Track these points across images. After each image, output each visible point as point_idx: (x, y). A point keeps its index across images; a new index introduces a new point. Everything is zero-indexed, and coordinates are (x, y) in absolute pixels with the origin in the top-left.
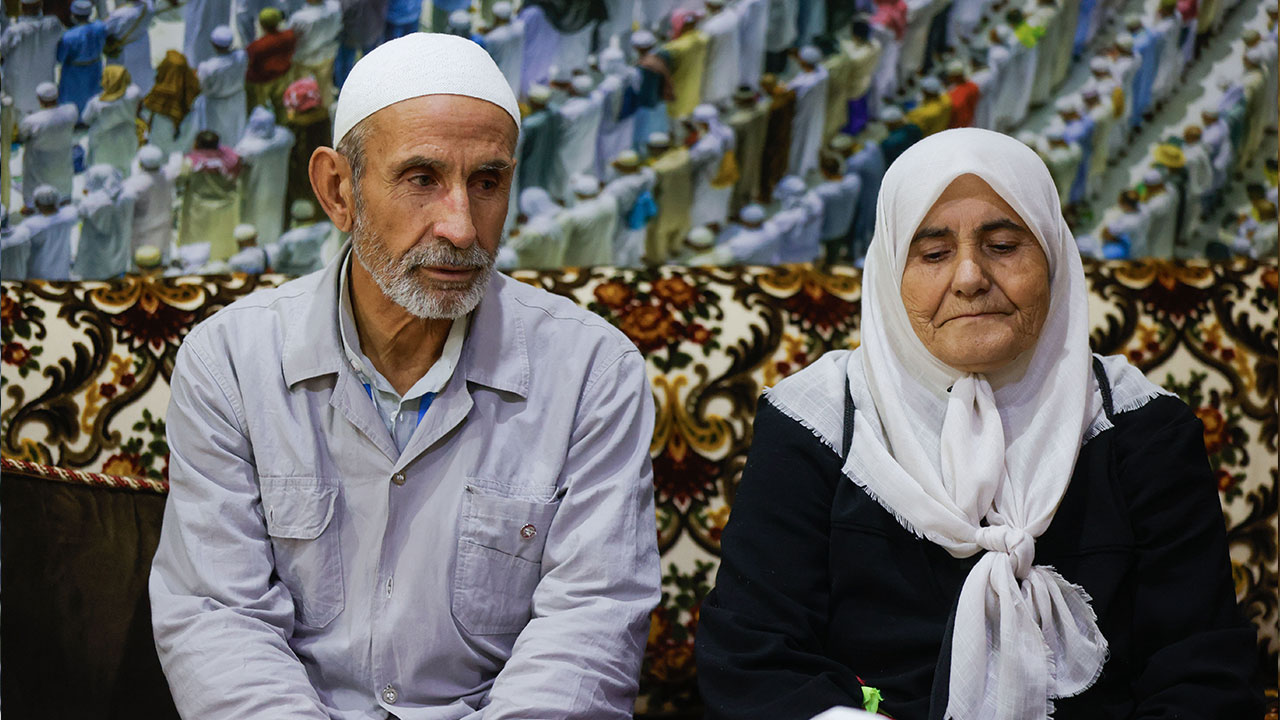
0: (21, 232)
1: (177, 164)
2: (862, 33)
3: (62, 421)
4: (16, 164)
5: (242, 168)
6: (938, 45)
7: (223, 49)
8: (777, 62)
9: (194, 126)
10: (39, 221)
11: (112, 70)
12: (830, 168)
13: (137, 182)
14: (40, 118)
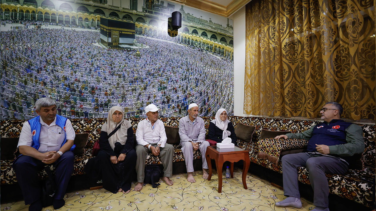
0: (166, 115)
1: (174, 111)
2: (206, 105)
3: (170, 125)
4: (166, 111)
5: (177, 112)
6: (209, 106)
7: (176, 106)
8: (202, 107)
9: (174, 109)
10: (167, 114)
11: (171, 107)
12: (204, 112)
13: (172, 112)
14: (167, 109)
